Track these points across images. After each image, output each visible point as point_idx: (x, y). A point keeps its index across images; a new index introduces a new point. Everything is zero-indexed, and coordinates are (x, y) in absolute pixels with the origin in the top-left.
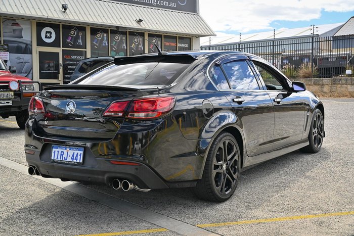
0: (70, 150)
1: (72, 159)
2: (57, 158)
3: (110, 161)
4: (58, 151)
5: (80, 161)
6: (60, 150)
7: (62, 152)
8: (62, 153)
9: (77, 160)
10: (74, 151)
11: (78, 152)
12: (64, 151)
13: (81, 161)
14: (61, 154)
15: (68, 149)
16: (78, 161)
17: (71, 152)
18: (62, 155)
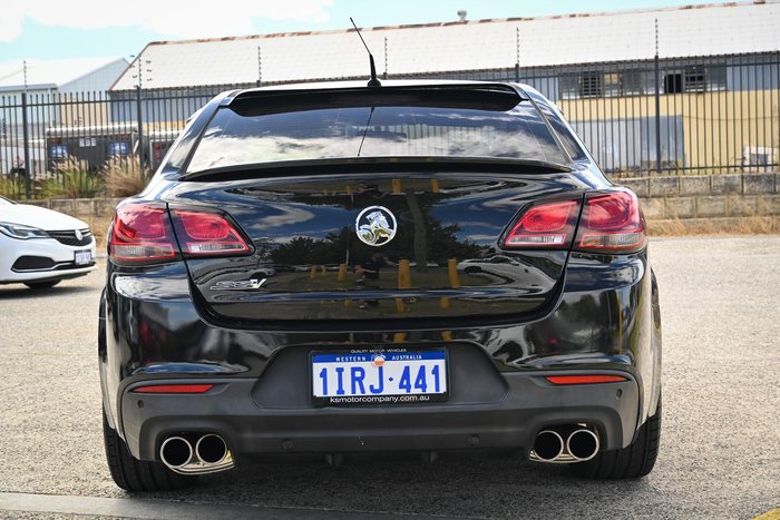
0: (389, 358)
1: (401, 386)
2: (340, 391)
3: (545, 377)
4: (340, 371)
5: (437, 388)
6: (347, 366)
7: (354, 370)
8: (358, 374)
9: (424, 387)
10: (407, 363)
11: (424, 362)
12: (365, 365)
13: (443, 389)
14: (354, 379)
15: (379, 359)
16: (431, 389)
17: (394, 368)
18: (360, 380)
